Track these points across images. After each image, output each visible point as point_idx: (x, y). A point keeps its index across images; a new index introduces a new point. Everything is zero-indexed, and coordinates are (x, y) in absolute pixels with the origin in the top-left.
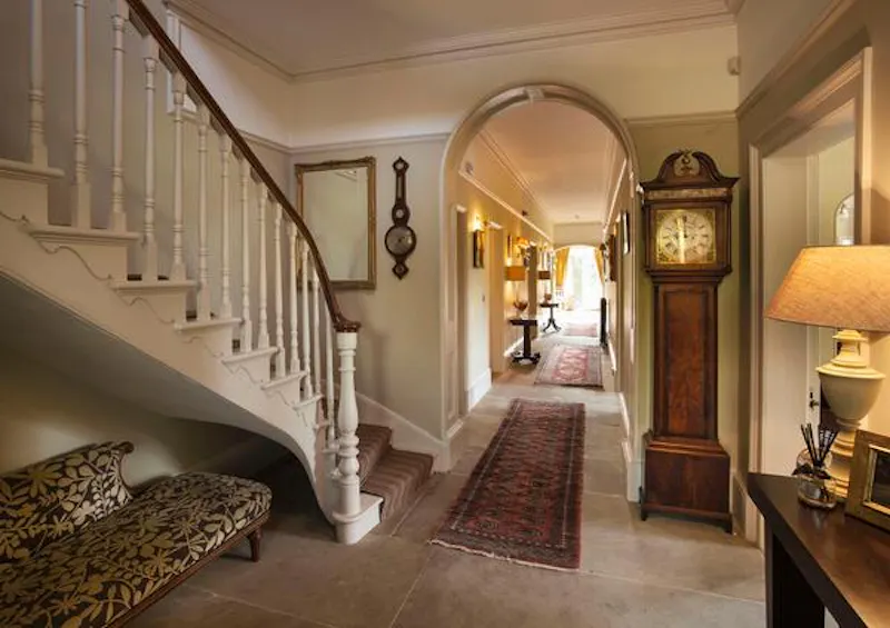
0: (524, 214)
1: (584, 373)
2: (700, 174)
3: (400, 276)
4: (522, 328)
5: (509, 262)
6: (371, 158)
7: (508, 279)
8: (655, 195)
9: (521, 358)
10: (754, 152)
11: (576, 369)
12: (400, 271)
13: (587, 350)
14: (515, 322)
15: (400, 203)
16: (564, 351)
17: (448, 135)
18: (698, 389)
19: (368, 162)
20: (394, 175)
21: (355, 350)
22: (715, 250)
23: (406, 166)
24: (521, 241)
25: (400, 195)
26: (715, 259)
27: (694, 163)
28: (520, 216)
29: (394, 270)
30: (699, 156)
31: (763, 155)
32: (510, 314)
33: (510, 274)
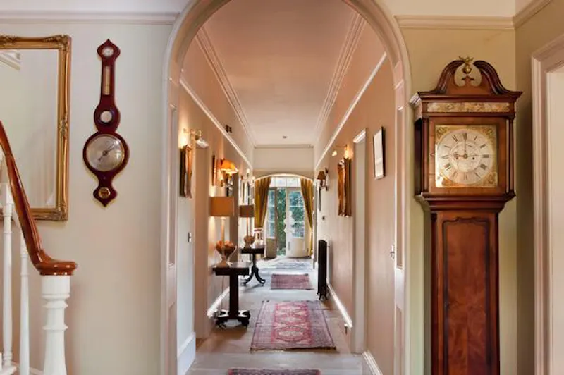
0: (228, 129)
1: (309, 333)
2: (482, 85)
3: (105, 202)
4: (227, 278)
5: (212, 192)
6: (66, 37)
7: (212, 214)
8: (434, 107)
9: (226, 319)
10: (536, 66)
11: (298, 329)
12: (105, 194)
13: (305, 306)
14: (219, 271)
15: (107, 102)
16: (277, 308)
17: (178, 15)
18: (479, 334)
19: (60, 42)
20: (99, 63)
21: (67, 301)
22: (496, 173)
23: (117, 53)
24: (225, 163)
25: (107, 92)
26: (496, 181)
27: (475, 73)
28: (223, 132)
29: (96, 194)
30: (481, 65)
31: (548, 68)
32: (215, 260)
33: (214, 207)
